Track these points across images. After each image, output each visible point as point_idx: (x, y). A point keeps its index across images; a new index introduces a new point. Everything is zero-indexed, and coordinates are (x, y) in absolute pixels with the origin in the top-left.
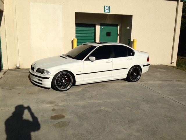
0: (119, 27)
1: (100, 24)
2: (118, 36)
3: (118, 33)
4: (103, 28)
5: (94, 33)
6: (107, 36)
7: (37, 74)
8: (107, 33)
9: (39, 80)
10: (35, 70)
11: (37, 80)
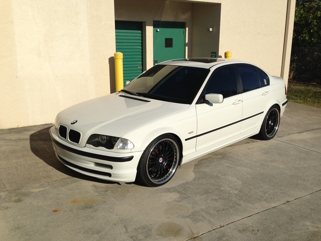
0: (187, 29)
1: (154, 21)
2: (187, 48)
3: (187, 42)
4: (158, 30)
5: (141, 41)
6: (166, 47)
7: (91, 149)
8: (166, 40)
9: (97, 164)
10: (84, 138)
11: (91, 166)
